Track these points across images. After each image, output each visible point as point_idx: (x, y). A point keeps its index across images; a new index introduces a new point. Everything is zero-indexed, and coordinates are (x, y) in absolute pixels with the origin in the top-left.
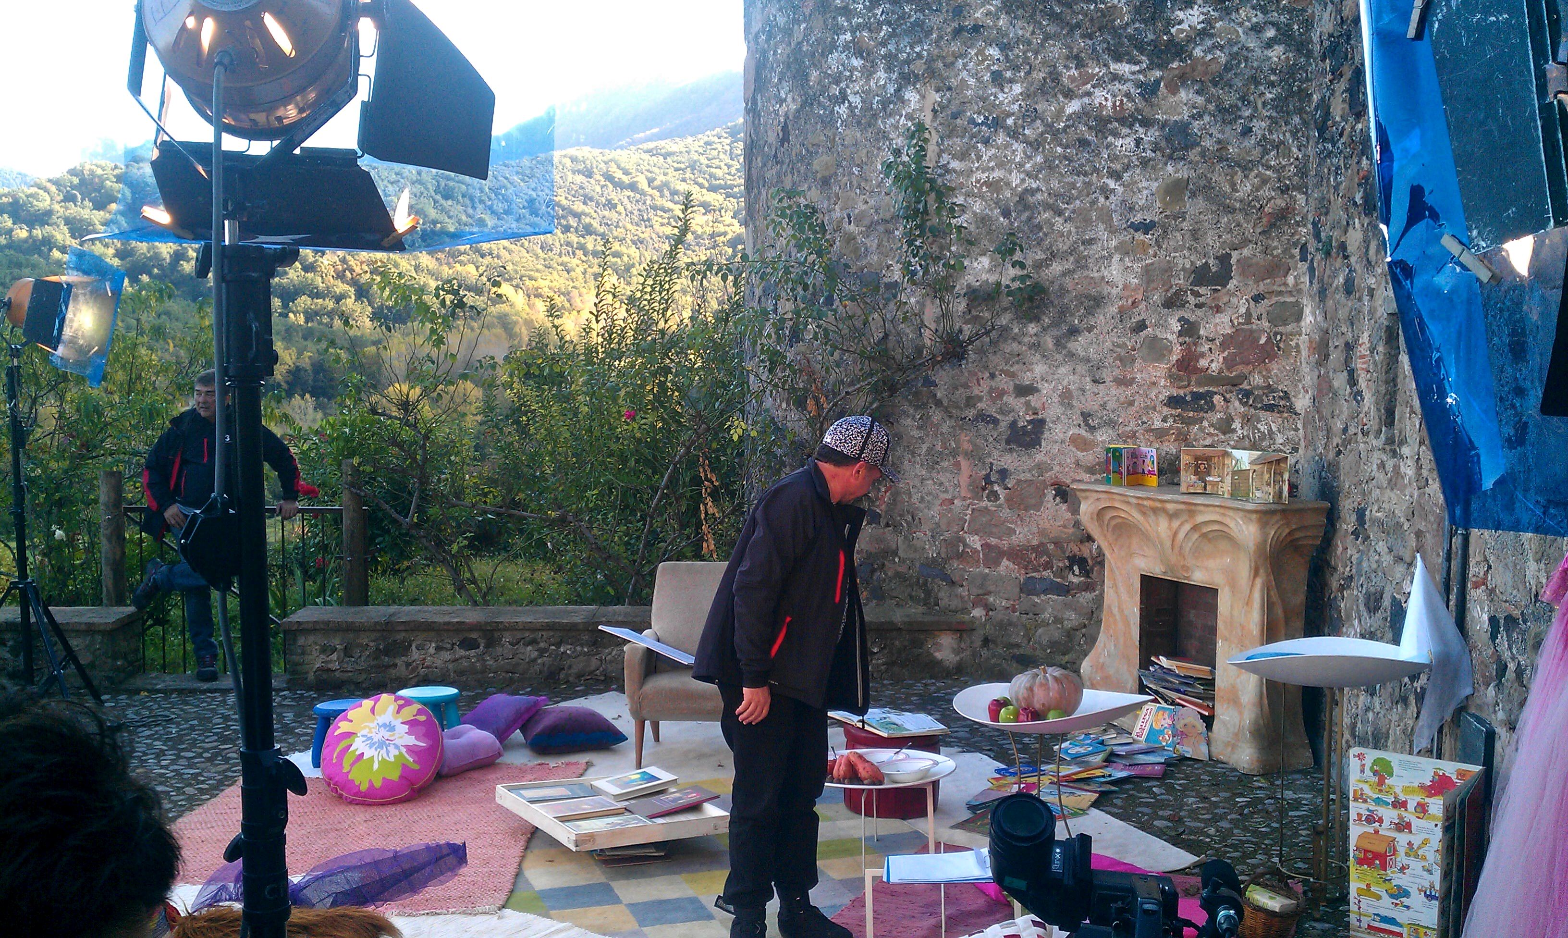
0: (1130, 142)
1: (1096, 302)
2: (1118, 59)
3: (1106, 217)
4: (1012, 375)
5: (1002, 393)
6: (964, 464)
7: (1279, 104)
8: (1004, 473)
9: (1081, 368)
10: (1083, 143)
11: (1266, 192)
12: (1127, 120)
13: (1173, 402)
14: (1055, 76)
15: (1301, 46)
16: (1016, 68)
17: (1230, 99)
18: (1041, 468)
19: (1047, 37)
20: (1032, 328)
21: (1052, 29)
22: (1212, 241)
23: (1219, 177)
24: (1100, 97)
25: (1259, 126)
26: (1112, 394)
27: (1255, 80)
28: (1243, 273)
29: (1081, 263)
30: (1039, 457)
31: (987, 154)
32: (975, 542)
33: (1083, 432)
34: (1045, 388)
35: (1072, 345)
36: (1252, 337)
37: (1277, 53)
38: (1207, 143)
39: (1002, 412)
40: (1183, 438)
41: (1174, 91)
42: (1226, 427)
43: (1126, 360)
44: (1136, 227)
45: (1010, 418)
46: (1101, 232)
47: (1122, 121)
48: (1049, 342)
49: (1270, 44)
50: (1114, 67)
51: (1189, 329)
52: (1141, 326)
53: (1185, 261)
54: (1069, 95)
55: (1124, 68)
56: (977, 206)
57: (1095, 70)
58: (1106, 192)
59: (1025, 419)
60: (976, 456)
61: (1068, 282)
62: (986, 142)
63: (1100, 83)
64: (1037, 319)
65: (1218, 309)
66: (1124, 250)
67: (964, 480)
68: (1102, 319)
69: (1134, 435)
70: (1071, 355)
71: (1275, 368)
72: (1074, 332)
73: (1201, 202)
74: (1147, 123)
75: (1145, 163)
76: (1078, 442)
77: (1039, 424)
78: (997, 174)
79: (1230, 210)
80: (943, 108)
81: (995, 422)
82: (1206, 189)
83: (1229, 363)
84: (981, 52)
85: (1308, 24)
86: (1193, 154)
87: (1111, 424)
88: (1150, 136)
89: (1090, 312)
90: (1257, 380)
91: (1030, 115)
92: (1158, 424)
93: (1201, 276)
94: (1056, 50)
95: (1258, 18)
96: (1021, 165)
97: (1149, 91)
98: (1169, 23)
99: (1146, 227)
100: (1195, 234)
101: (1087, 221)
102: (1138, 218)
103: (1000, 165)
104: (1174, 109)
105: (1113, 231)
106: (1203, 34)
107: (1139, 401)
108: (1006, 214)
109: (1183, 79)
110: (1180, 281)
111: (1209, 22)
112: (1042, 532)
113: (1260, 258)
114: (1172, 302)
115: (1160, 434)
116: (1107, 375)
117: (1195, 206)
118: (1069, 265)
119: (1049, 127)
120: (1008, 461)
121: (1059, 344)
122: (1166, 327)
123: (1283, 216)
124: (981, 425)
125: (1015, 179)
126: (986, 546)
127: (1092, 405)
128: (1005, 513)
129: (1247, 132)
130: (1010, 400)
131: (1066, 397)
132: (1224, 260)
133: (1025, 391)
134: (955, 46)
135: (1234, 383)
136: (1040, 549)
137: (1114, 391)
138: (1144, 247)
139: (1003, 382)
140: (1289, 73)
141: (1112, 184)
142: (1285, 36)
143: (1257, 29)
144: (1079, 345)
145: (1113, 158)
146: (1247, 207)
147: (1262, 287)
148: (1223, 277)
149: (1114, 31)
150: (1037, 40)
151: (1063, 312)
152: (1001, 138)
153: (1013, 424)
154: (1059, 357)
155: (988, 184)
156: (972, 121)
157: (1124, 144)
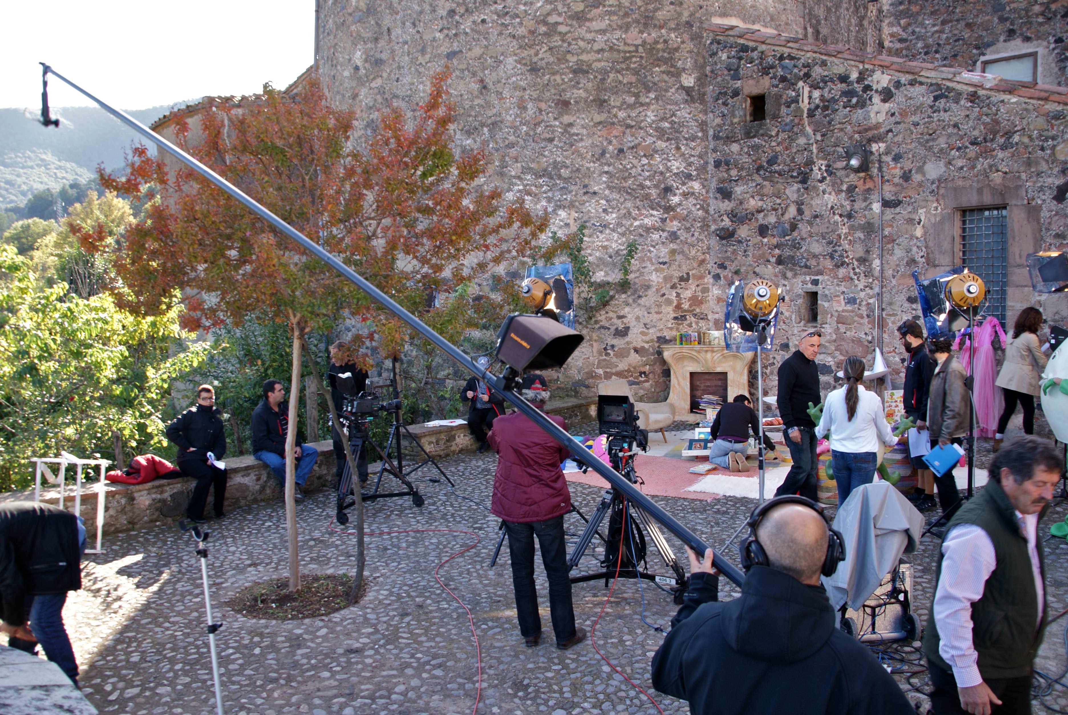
0: (658, 236)
1: (648, 287)
2: (653, 209)
3: (650, 259)
4: (616, 312)
5: (611, 319)
6: (595, 344)
7: (701, 227)
8: (613, 346)
9: (643, 309)
10: (641, 235)
11: (699, 254)
12: (657, 229)
13: (675, 318)
14: (630, 213)
15: (707, 212)
16: (614, 208)
17: (688, 225)
18: (628, 343)
19: (625, 200)
20: (623, 296)
21: (627, 197)
22: (685, 269)
23: (686, 249)
24: (646, 221)
25: (696, 234)
26: (655, 317)
27: (694, 220)
28: (694, 278)
29: (642, 274)
30: (627, 339)
31: (601, 237)
32: (600, 371)
33: (645, 330)
34: (629, 316)
35: (639, 301)
36: (697, 297)
37: (700, 212)
38: (682, 238)
39: (611, 325)
40: (678, 330)
41: (672, 221)
42: (690, 325)
43: (659, 306)
44: (661, 263)
45: (615, 327)
46: (648, 264)
47: (655, 229)
48: (630, 300)
49: (698, 210)
50: (651, 212)
51: (678, 295)
52: (664, 295)
53: (677, 274)
54: (635, 219)
55: (655, 213)
56: (598, 254)
57: (644, 212)
58: (650, 251)
59: (621, 327)
60: (600, 340)
61: (637, 280)
62: (601, 232)
63: (646, 216)
64: (625, 292)
65: (687, 289)
66: (657, 270)
67: (595, 350)
68: (650, 292)
69: (662, 330)
70: (639, 305)
71: (703, 306)
72: (640, 297)
73: (681, 256)
74: (663, 231)
75: (663, 243)
76: (642, 333)
77: (627, 329)
78: (606, 243)
79: (689, 259)
80: (579, 219)
81: (609, 329)
82: (682, 252)
83: (691, 306)
84: (597, 201)
85: (708, 205)
86: (678, 241)
87: (655, 326)
88: (665, 235)
89: (646, 290)
90: (698, 310)
91: (619, 224)
92: (670, 326)
93: (682, 279)
94: (629, 204)
95: (695, 202)
96: (616, 241)
97: (663, 220)
98: (669, 200)
99: (664, 263)
100: (679, 266)
101: (644, 261)
102: (661, 260)
103: (607, 240)
104: (672, 227)
105: (652, 264)
106: (680, 204)
107: (664, 319)
108: (611, 257)
109: (674, 218)
110: (676, 280)
111: (681, 201)
112: (630, 365)
113: (699, 274)
114: (673, 287)
115: (671, 329)
116: (652, 311)
117: (679, 257)
118: (637, 275)
119: (628, 229)
120: (615, 342)
121: (634, 301)
122: (671, 295)
123: (703, 261)
124: (602, 330)
125: (614, 245)
126: (606, 373)
127: (647, 321)
128: (614, 359)
129: (693, 235)
130: (615, 321)
131: (638, 318)
132: (688, 274)
133: (620, 317)
134: (585, 198)
135: (691, 311)
136: (628, 371)
137: (655, 316)
138: (663, 270)
139: (611, 314)
140: (704, 219)
141: (652, 249)
142: (702, 208)
143: (695, 205)
144: (642, 301)
145: (652, 241)
146: (694, 258)
147: (698, 283)
148: (687, 280)
149: (651, 201)
150: (622, 200)
151: (636, 291)
152: (608, 231)
153: (617, 329)
154: (634, 305)
155: (602, 246)
156: (594, 224)
157: (655, 236)
